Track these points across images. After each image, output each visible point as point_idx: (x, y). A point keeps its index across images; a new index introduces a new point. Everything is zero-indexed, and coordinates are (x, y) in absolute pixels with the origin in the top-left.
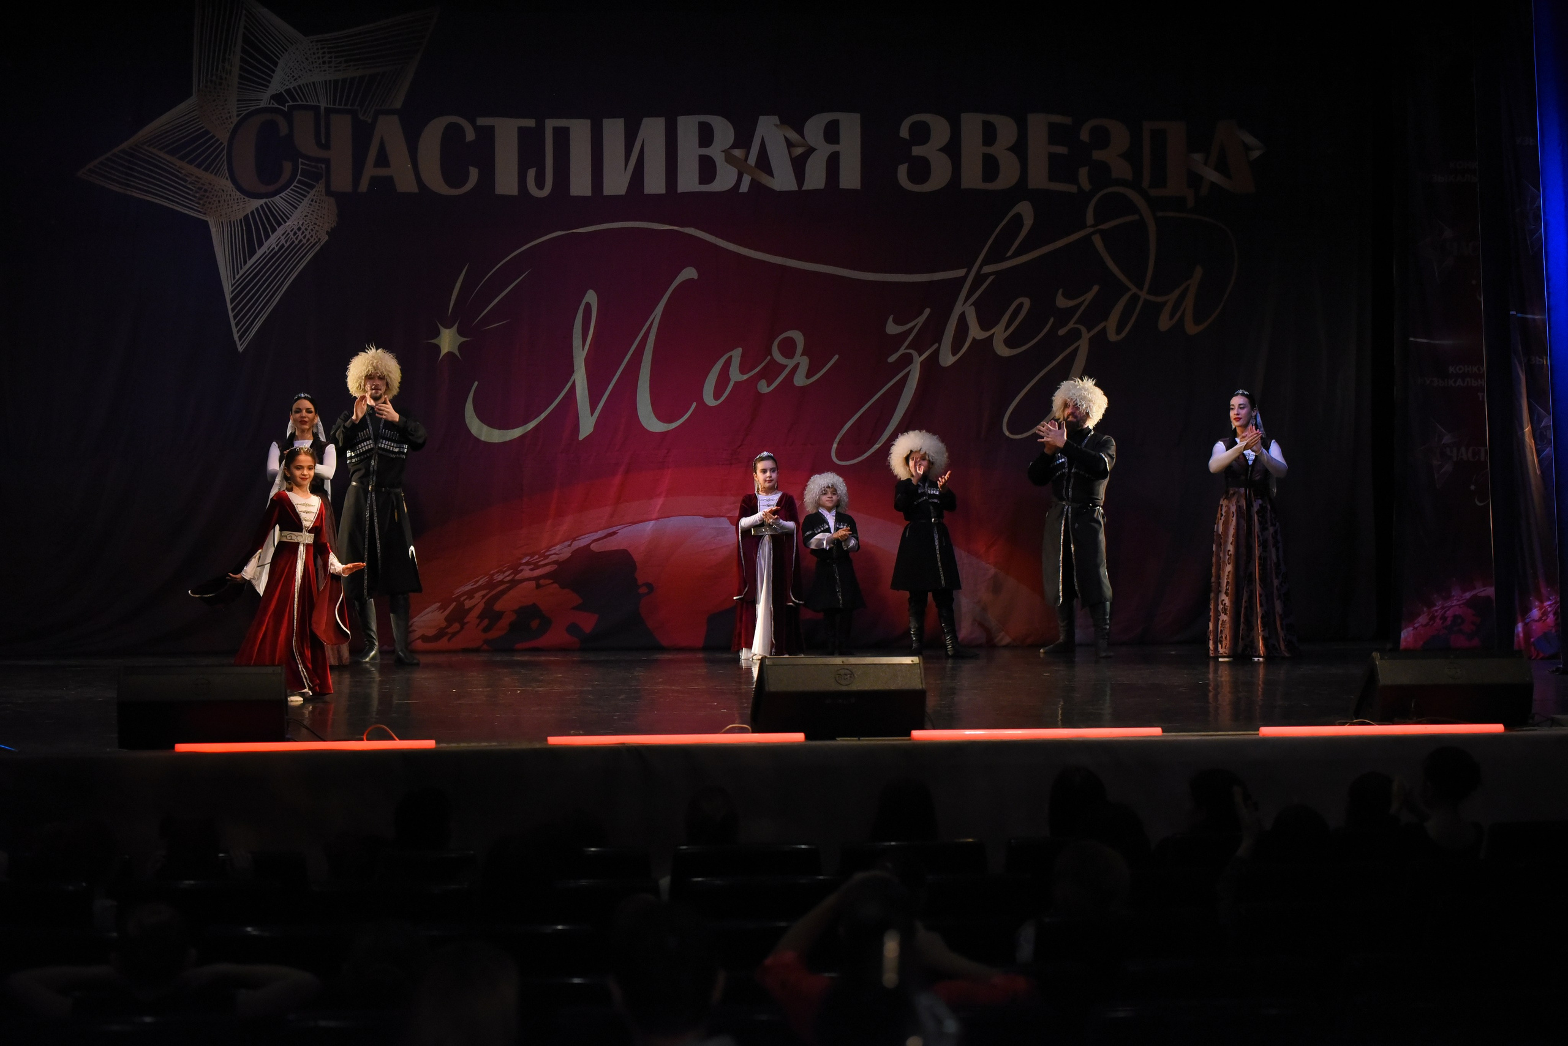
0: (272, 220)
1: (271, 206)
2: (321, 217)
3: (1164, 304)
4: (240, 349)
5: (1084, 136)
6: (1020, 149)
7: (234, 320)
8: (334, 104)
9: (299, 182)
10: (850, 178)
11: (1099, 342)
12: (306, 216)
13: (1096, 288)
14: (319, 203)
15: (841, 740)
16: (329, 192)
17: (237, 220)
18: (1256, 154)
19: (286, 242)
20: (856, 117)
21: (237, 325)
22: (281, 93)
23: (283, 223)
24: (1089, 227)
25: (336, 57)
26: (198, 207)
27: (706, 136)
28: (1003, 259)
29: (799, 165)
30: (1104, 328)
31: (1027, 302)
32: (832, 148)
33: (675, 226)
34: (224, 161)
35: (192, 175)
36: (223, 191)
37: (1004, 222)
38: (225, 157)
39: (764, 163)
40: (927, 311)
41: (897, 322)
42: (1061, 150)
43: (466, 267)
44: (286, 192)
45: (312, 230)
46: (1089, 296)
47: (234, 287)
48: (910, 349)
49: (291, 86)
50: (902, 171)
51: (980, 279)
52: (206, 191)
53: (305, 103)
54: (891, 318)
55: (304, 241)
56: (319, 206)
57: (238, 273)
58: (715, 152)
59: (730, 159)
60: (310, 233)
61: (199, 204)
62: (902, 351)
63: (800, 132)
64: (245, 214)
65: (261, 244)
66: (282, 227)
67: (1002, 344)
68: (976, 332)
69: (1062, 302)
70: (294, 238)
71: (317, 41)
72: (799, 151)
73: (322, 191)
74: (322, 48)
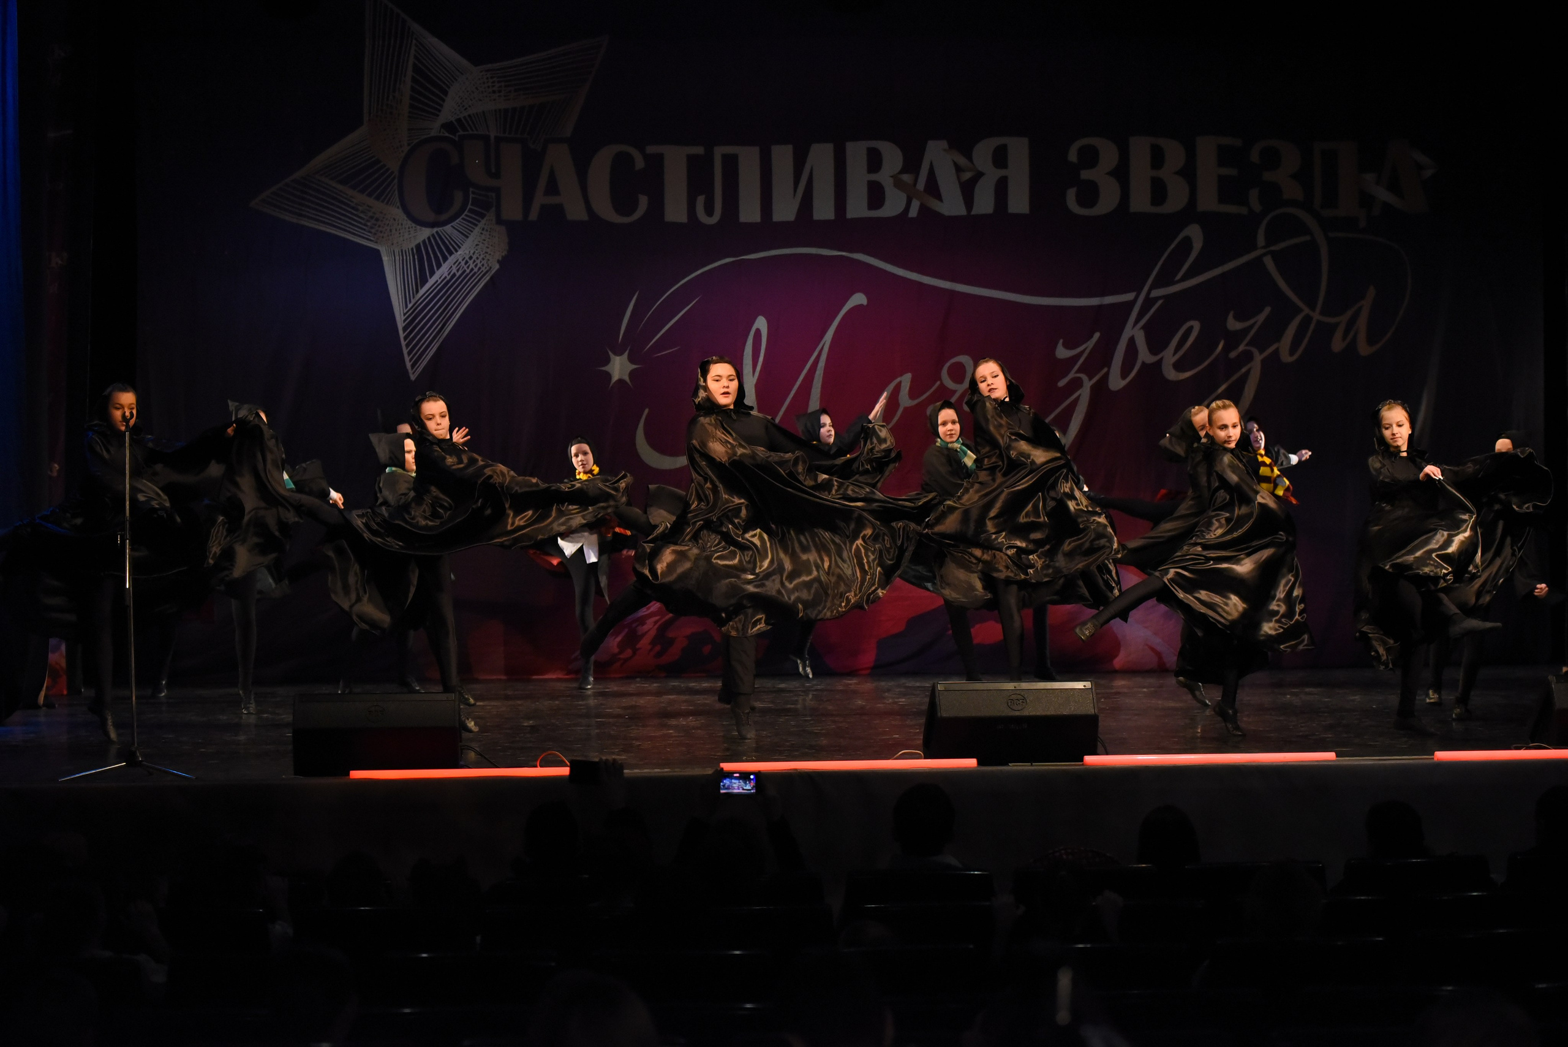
0: (442, 249)
1: (442, 235)
2: (492, 246)
3: (1337, 325)
4: (413, 377)
5: (1255, 157)
6: (1188, 173)
7: (407, 348)
8: (504, 133)
9: (471, 211)
10: (1019, 203)
11: (1272, 364)
12: (477, 245)
13: (1268, 310)
14: (490, 232)
15: (1014, 765)
16: (499, 221)
17: (408, 249)
18: (1428, 173)
19: (458, 271)
20: (1024, 142)
21: (409, 353)
22: (452, 121)
23: (454, 252)
24: (1264, 247)
25: (506, 86)
26: (370, 236)
27: (875, 162)
28: (1172, 282)
29: (968, 190)
30: (1277, 351)
31: (1196, 325)
32: (1000, 173)
33: (843, 252)
34: (394, 191)
35: (364, 204)
36: (395, 220)
37: (1173, 246)
38: (396, 186)
39: (933, 189)
40: (1097, 335)
41: (1067, 346)
42: (1233, 172)
43: (637, 294)
44: (457, 221)
45: (483, 259)
46: (1261, 318)
47: (408, 314)
48: (1083, 373)
49: (461, 115)
50: (1071, 196)
51: (1149, 302)
52: (377, 220)
53: (475, 132)
54: (1061, 341)
55: (476, 270)
56: (490, 235)
57: (410, 302)
58: (884, 177)
59: (898, 184)
60: (481, 262)
61: (371, 232)
62: (1072, 375)
63: (970, 158)
64: (417, 242)
65: (432, 273)
66: (453, 256)
67: (1171, 367)
68: (1144, 356)
69: (1233, 324)
70: (465, 267)
71: (488, 71)
72: (967, 176)
73: (492, 220)
74: (492, 78)
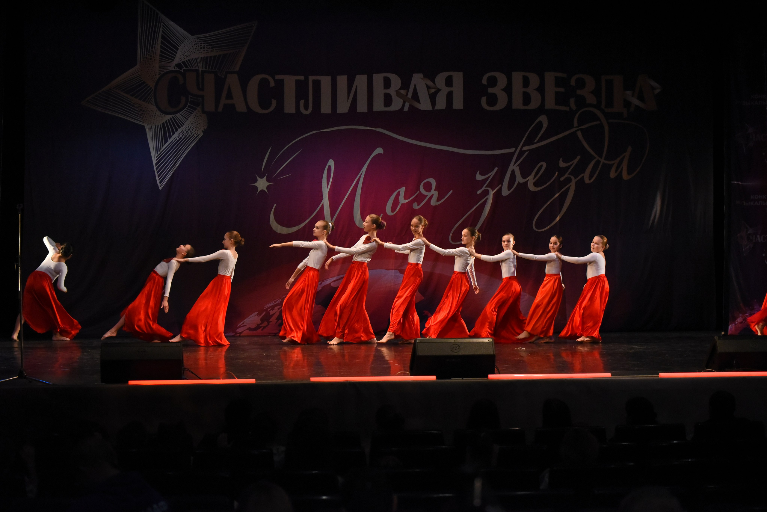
0: (175, 125)
1: (175, 118)
2: (200, 124)
3: (613, 165)
4: (160, 188)
5: (573, 82)
7: (157, 174)
8: (206, 69)
9: (189, 107)
10: (458, 104)
11: (580, 184)
12: (192, 123)
13: (578, 158)
14: (199, 117)
15: (454, 379)
16: (203, 112)
17: (159, 125)
18: (658, 91)
19: (183, 136)
20: (461, 74)
21: (159, 176)
22: (180, 63)
23: (181, 127)
24: (576, 127)
25: (207, 46)
26: (139, 119)
27: (387, 84)
28: (533, 143)
29: (433, 98)
30: (583, 177)
31: (544, 165)
32: (449, 89)
33: (372, 127)
34: (152, 97)
35: (137, 103)
36: (152, 111)
37: (533, 125)
38: (153, 95)
39: (416, 97)
40: (496, 169)
41: (481, 174)
42: (562, 90)
43: (270, 148)
44: (183, 111)
45: (195, 130)
46: (575, 161)
47: (157, 158)
48: (488, 187)
49: (185, 60)
50: (484, 100)
51: (521, 153)
52: (144, 111)
53: (192, 68)
54: (479, 171)
55: (192, 135)
56: (199, 118)
57: (159, 151)
58: (392, 91)
59: (399, 95)
60: (194, 132)
61: (140, 117)
62: (484, 188)
64: (163, 122)
65: (170, 137)
66: (181, 128)
67: (533, 184)
68: (519, 179)
69: (562, 164)
70: (186, 134)
71: (197, 38)
72: (433, 91)
73: (200, 111)
74: (200, 41)
